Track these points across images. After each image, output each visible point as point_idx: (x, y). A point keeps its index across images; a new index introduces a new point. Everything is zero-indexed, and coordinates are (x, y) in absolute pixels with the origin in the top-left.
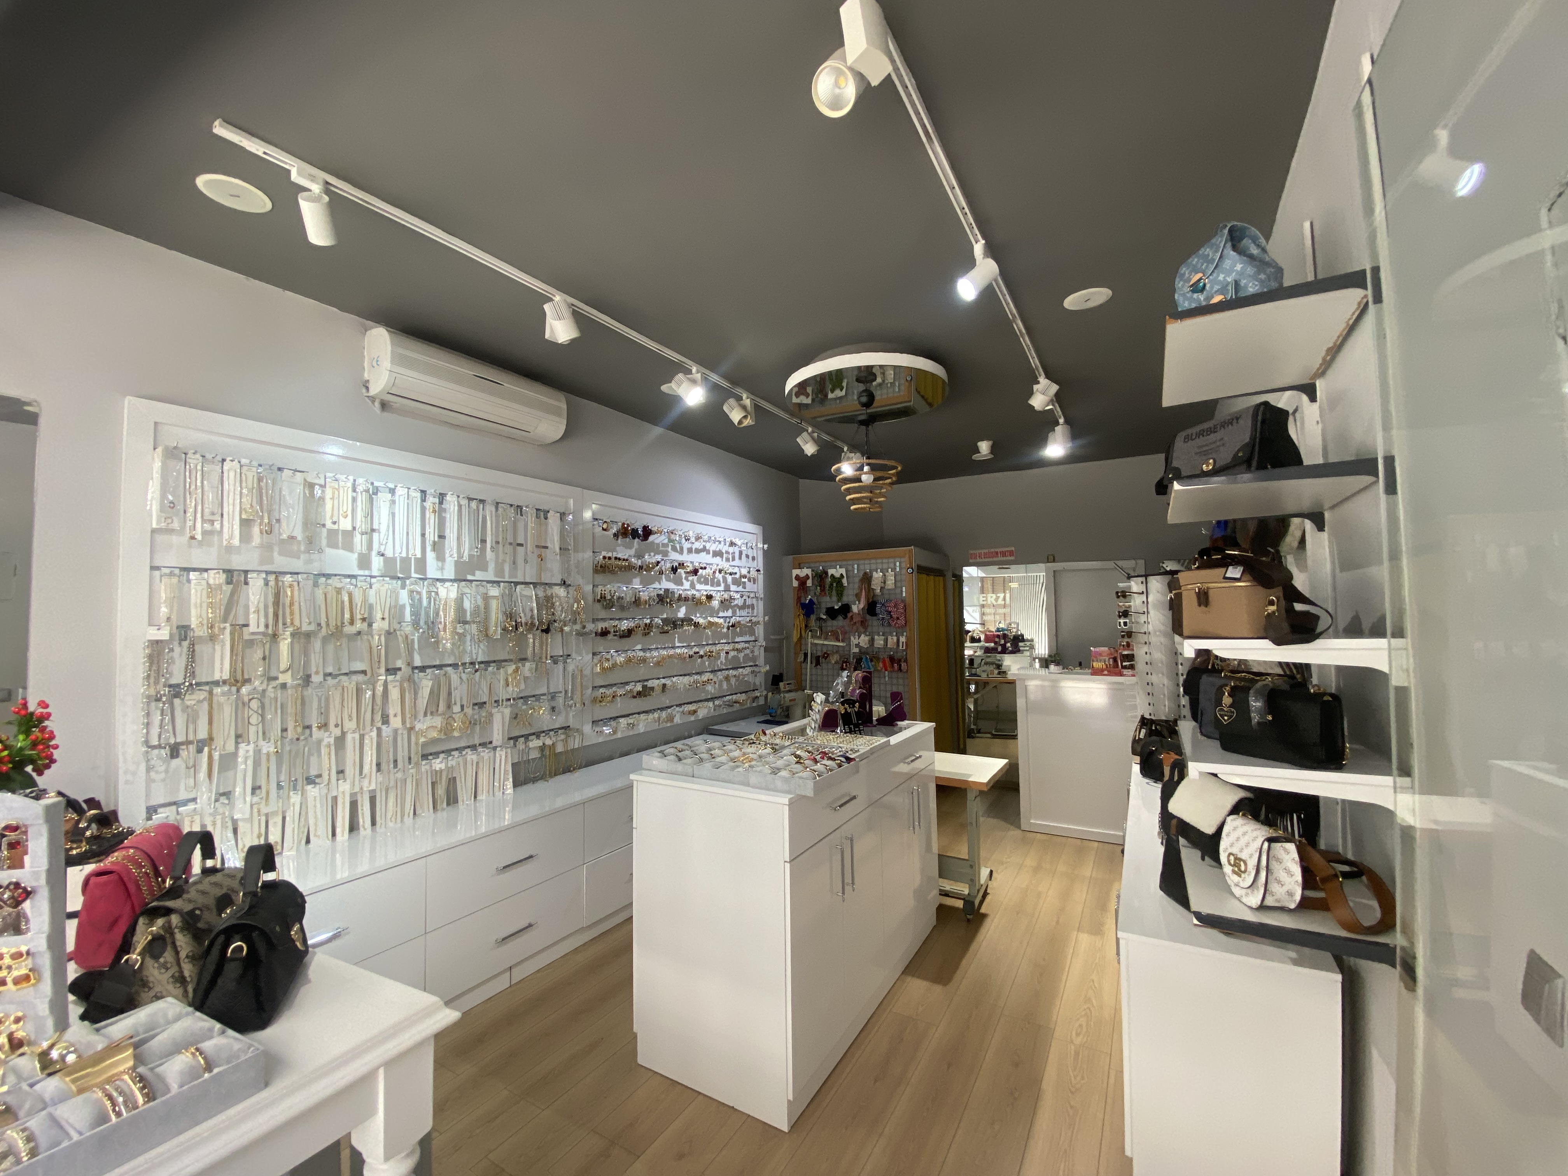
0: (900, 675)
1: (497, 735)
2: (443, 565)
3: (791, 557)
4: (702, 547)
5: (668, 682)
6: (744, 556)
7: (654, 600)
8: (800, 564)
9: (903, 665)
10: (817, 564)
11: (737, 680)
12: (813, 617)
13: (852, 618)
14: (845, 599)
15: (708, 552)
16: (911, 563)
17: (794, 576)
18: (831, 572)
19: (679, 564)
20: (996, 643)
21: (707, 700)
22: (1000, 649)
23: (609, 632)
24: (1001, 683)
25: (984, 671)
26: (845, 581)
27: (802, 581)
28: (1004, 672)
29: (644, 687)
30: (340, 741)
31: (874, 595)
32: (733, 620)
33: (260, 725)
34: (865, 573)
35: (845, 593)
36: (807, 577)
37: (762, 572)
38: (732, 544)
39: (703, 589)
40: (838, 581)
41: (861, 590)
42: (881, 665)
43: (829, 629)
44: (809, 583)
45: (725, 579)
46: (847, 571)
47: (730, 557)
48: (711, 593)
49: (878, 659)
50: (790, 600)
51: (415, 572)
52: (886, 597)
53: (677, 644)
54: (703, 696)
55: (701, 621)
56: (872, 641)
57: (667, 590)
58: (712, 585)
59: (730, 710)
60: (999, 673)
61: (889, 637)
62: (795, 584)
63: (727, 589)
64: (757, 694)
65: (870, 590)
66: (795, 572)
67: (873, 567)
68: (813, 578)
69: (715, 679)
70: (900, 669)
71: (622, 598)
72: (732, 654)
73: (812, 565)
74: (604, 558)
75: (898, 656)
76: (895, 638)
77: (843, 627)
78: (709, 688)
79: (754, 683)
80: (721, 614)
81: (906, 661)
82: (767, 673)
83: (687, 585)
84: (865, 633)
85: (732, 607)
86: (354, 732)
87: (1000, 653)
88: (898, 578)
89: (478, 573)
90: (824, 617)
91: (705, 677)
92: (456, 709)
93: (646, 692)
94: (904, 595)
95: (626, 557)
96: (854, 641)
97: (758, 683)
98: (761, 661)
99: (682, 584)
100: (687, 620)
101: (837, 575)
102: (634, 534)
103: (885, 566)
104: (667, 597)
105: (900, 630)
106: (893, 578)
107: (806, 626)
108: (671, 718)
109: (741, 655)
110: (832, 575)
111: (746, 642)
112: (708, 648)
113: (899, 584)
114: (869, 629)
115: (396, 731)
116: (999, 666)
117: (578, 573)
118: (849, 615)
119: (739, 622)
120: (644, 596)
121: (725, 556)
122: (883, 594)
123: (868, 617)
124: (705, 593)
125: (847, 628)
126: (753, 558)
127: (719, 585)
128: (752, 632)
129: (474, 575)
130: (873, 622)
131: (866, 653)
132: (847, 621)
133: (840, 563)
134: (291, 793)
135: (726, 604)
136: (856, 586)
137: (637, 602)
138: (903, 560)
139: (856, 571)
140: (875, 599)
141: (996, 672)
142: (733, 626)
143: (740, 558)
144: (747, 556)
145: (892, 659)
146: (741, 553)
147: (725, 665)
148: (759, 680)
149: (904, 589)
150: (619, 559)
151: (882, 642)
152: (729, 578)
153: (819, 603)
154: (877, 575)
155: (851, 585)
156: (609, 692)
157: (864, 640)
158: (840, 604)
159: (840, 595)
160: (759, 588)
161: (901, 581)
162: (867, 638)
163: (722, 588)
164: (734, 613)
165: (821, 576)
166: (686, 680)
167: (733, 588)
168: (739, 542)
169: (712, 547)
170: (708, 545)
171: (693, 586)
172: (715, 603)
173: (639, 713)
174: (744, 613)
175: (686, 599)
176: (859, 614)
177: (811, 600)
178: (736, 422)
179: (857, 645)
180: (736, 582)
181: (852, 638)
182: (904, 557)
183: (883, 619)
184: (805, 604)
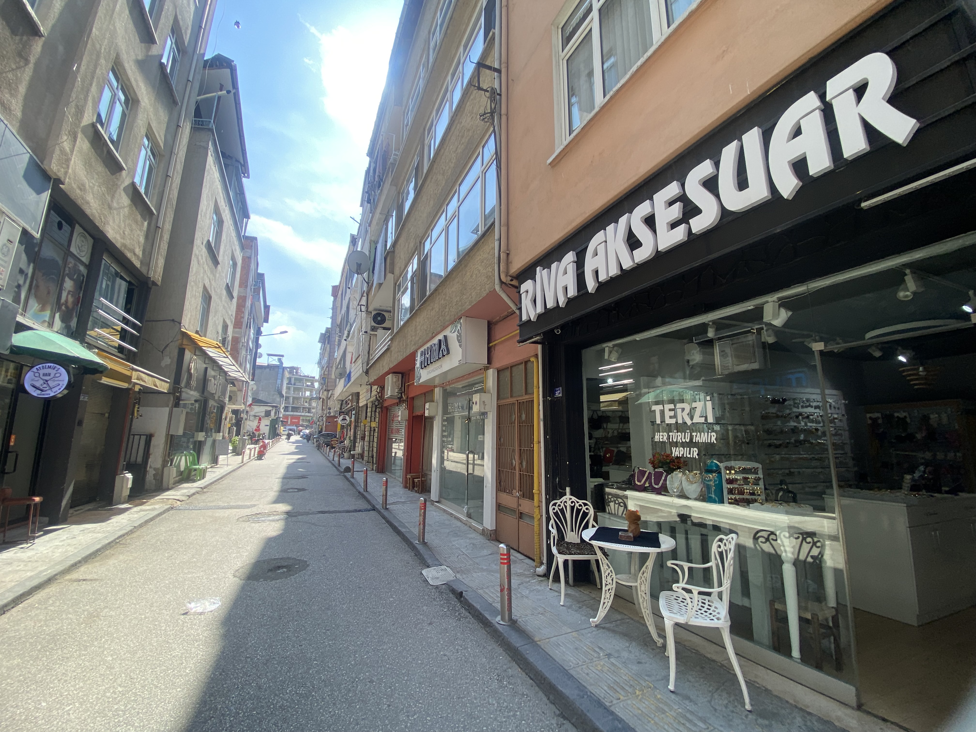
4: (809, 404)
6: (832, 408)
7: (789, 431)
8: (872, 411)
10: (885, 411)
12: (886, 441)
13: (916, 442)
14: (910, 431)
16: (959, 409)
17: (868, 417)
18: (897, 415)
19: (799, 414)
23: (771, 445)
26: (908, 420)
27: (874, 420)
29: (790, 471)
34: (924, 415)
35: (909, 427)
36: (878, 418)
37: (845, 416)
40: (903, 420)
41: (922, 425)
44: (880, 421)
46: (909, 414)
48: (817, 427)
50: (867, 431)
52: (943, 429)
53: (801, 453)
55: (814, 442)
56: (935, 455)
57: (793, 426)
58: (817, 424)
61: (948, 454)
62: (870, 422)
65: (929, 425)
67: (930, 411)
68: (883, 418)
71: (775, 430)
73: (882, 411)
74: (766, 413)
75: (956, 465)
76: (953, 454)
77: (909, 447)
78: (821, 476)
81: (963, 468)
82: (856, 472)
83: (803, 424)
84: (928, 451)
88: (950, 418)
90: (895, 441)
91: (819, 470)
95: (775, 412)
98: (851, 464)
99: (800, 423)
100: (805, 441)
101: (902, 417)
102: (778, 402)
103: (939, 411)
104: (794, 430)
106: (947, 418)
107: (881, 446)
113: (951, 422)
114: (932, 448)
118: (914, 440)
120: (785, 429)
122: (940, 428)
123: (930, 441)
124: (814, 427)
125: (914, 448)
126: (839, 409)
127: (820, 423)
128: (844, 448)
130: (934, 444)
132: (913, 443)
133: (903, 410)
136: (918, 423)
138: (953, 407)
139: (916, 414)
140: (934, 430)
144: (835, 408)
145: (952, 467)
149: (956, 424)
150: (772, 413)
151: (943, 456)
153: (890, 433)
154: (934, 417)
155: (913, 422)
158: (906, 434)
159: (905, 428)
160: (844, 424)
162: (930, 454)
163: (823, 425)
165: (888, 417)
166: (809, 470)
168: (830, 401)
169: (814, 404)
171: (806, 425)
172: (820, 433)
175: (804, 430)
176: (922, 439)
177: (882, 431)
181: (918, 454)
184: (879, 434)
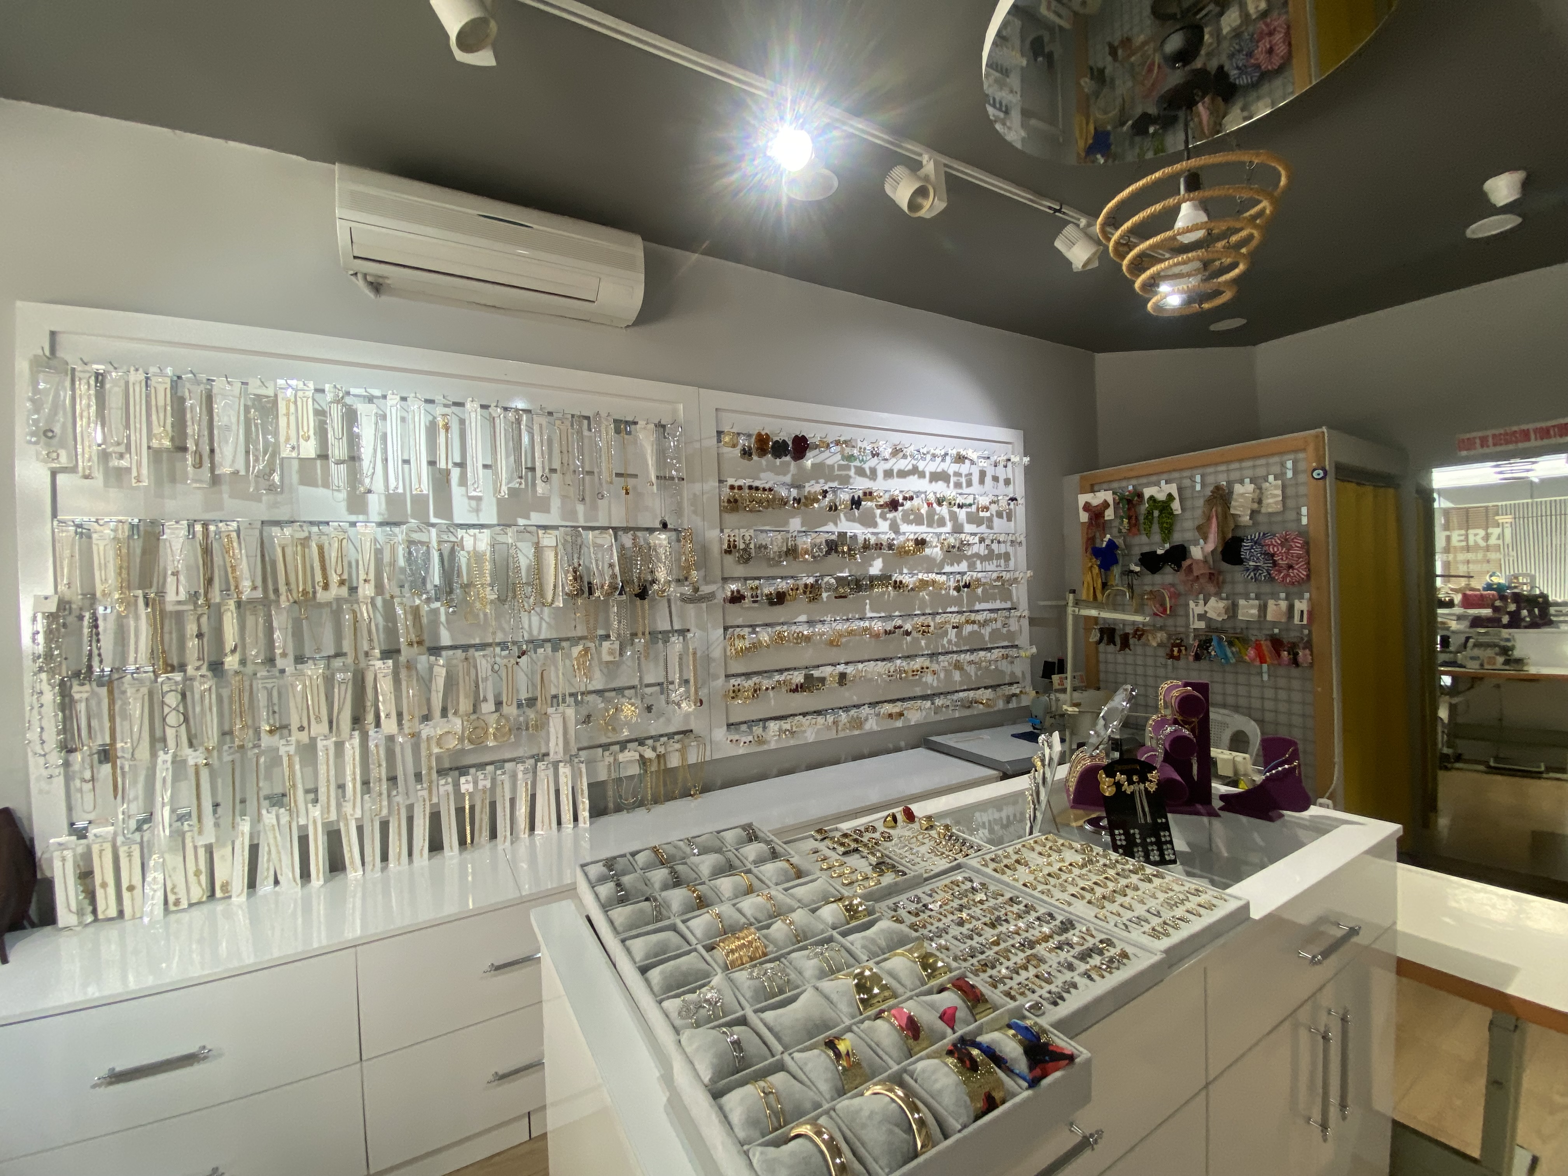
0: (1295, 672)
1: (555, 746)
2: (478, 505)
3: (1077, 477)
4: (910, 467)
5: (850, 670)
6: (988, 479)
7: (820, 550)
8: (1092, 486)
9: (1302, 654)
10: (1124, 484)
11: (980, 668)
12: (1116, 570)
13: (1190, 569)
14: (1178, 538)
15: (922, 475)
16: (1320, 459)
17: (1081, 504)
18: (1148, 492)
19: (865, 494)
20: (1496, 609)
21: (924, 697)
22: (1505, 619)
23: (743, 597)
24: (1510, 679)
25: (1472, 658)
26: (1176, 506)
27: (1096, 514)
28: (1519, 661)
29: (809, 677)
30: (309, 750)
31: (1237, 527)
32: (967, 578)
33: (183, 727)
34: (1218, 488)
35: (1177, 527)
36: (1106, 505)
37: (1021, 501)
38: (960, 459)
39: (910, 531)
40: (1164, 507)
41: (1209, 519)
42: (1252, 652)
43: (1148, 588)
44: (1109, 514)
45: (954, 517)
46: (1180, 490)
47: (963, 480)
48: (924, 536)
49: (1244, 641)
50: (1076, 542)
51: (436, 516)
52: (1264, 529)
53: (869, 615)
54: (918, 691)
55: (907, 579)
56: (1232, 610)
57: (842, 535)
58: (930, 525)
59: (967, 713)
60: (1507, 662)
61: (1271, 603)
62: (1084, 517)
63: (958, 529)
64: (1015, 689)
65: (1226, 516)
66: (1083, 499)
67: (1235, 475)
68: (1116, 504)
69: (935, 667)
70: (1295, 662)
71: (766, 547)
72: (969, 628)
73: (1115, 485)
74: (732, 487)
75: (1292, 636)
76: (1284, 605)
77: (1173, 585)
78: (929, 678)
79: (1013, 673)
80: (947, 569)
81: (1309, 645)
82: (1033, 657)
83: (883, 526)
84: (1218, 594)
85: (967, 558)
86: (326, 738)
87: (1505, 627)
88: (1290, 491)
89: (533, 515)
90: (1138, 569)
91: (918, 663)
92: (488, 707)
93: (810, 684)
94: (1304, 521)
95: (767, 487)
96: (1196, 608)
97: (1019, 674)
98: (1023, 640)
99: (875, 525)
100: (884, 579)
101: (1161, 497)
102: (780, 449)
103: (1261, 472)
104: (843, 545)
105: (1295, 589)
106: (1279, 492)
107: (1105, 585)
108: (858, 723)
109: (986, 631)
110: (1152, 498)
111: (991, 611)
112: (920, 620)
113: (1291, 503)
114: (1227, 588)
115: (391, 739)
116: (1505, 651)
117: (695, 512)
118: (1185, 564)
119: (978, 580)
120: (804, 543)
121: (953, 480)
122: (1255, 524)
123: (1225, 566)
124: (912, 537)
125: (1181, 588)
126: (1007, 482)
127: (942, 523)
128: (1006, 595)
129: (528, 518)
130: (1236, 573)
131: (1216, 630)
132: (1181, 575)
133: (1165, 476)
134: (238, 819)
135: (954, 552)
136: (1199, 512)
137: (792, 552)
138: (1301, 455)
139: (1198, 487)
140: (1240, 533)
141: (1501, 659)
142: (967, 586)
143: (982, 481)
144: (995, 479)
145: (1277, 643)
146: (983, 474)
147: (956, 645)
148: (1021, 668)
149: (1304, 510)
150: (757, 489)
151: (1254, 611)
152: (962, 514)
153: (1128, 546)
154: (1244, 491)
155: (1188, 514)
156: (749, 683)
157: (1215, 608)
158: (1167, 546)
159: (1167, 531)
160: (1019, 525)
161: (1297, 496)
162: (1221, 605)
163: (948, 527)
164: (972, 567)
165: (1129, 501)
166: (881, 667)
167: (969, 528)
168: (973, 456)
169: (929, 467)
170: (921, 466)
171: (894, 527)
172: (934, 551)
173: (804, 715)
174: (991, 566)
175: (879, 546)
176: (1205, 561)
177: (1110, 542)
178: (904, 205)
179: (1201, 617)
180: (973, 519)
181: (1192, 604)
182: (1304, 450)
183: (1256, 568)
184: (1101, 549)
